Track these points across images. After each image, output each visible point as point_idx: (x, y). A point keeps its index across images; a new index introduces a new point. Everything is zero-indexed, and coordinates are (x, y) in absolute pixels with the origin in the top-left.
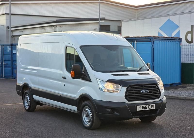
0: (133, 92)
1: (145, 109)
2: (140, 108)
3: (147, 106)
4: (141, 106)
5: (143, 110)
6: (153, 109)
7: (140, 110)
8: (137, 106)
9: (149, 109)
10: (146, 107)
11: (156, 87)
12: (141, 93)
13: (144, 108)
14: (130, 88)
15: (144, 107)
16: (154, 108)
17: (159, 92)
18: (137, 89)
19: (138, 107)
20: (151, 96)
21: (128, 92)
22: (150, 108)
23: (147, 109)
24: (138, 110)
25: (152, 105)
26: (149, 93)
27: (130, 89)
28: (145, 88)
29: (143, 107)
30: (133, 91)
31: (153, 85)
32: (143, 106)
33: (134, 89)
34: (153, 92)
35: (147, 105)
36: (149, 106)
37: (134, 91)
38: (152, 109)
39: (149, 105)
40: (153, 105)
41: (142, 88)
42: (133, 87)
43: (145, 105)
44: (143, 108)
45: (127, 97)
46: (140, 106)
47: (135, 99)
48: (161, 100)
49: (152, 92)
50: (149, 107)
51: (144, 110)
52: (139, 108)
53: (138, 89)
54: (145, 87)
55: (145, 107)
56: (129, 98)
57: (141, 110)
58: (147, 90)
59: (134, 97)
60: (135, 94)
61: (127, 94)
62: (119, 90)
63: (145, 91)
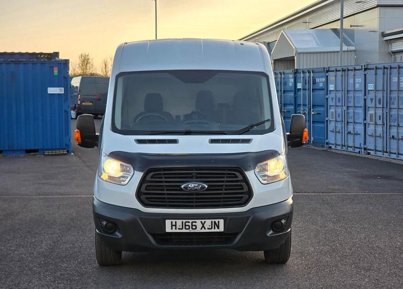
1: (191, 229)
2: (174, 227)
3: (196, 222)
4: (179, 222)
5: (184, 231)
6: (216, 230)
7: (174, 230)
8: (167, 220)
9: (203, 230)
10: (194, 224)
11: (237, 177)
12: (181, 190)
13: (187, 227)
14: (154, 175)
15: (187, 224)
16: (222, 229)
17: (246, 189)
18: (175, 178)
19: (168, 222)
20: (220, 198)
21: (144, 185)
22: (208, 229)
23: (199, 230)
24: (168, 229)
25: (213, 220)
26: (208, 189)
27: (152, 177)
28: (199, 177)
29: (185, 225)
30: (162, 182)
31: (229, 170)
32: (184, 221)
33: (165, 178)
34: (225, 190)
35: (198, 221)
36: (203, 224)
37: (166, 182)
38: (213, 230)
39: (203, 221)
40: (217, 221)
41: (192, 177)
42: (165, 174)
43: (191, 221)
44: (184, 226)
45: (143, 197)
46: (174, 221)
47: (165, 202)
48: (252, 210)
49: (222, 190)
50: (203, 226)
51: (188, 231)
52: (172, 225)
53: (179, 178)
55: (190, 224)
56: (147, 198)
57: (178, 231)
58: (205, 182)
59: (164, 198)
60: (167, 190)
61: (143, 190)
62: (128, 177)
63: (195, 186)
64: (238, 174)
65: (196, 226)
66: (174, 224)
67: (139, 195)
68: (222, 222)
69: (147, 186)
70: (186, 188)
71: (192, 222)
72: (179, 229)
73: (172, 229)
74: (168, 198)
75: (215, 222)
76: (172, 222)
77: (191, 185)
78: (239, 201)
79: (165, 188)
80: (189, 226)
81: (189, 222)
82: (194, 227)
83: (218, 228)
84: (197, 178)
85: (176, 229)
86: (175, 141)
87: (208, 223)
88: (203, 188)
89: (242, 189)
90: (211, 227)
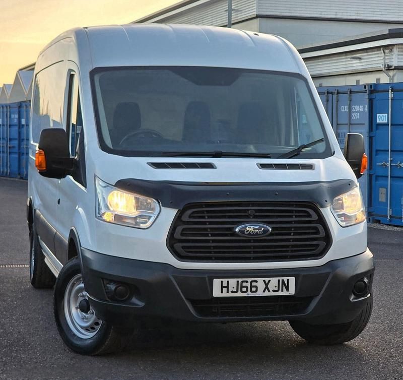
0: (206, 229)
1: (249, 292)
2: (225, 290)
3: (256, 282)
4: (233, 282)
5: (239, 294)
6: (285, 293)
7: (225, 295)
8: (214, 280)
9: (267, 294)
10: (254, 284)
11: (309, 215)
12: (235, 234)
13: (244, 289)
14: (193, 213)
15: (244, 284)
16: (292, 291)
17: (322, 234)
19: (217, 283)
20: (287, 246)
21: (179, 229)
22: (274, 291)
23: (260, 293)
24: (217, 293)
25: (281, 279)
26: (271, 234)
27: (190, 217)
28: (259, 216)
29: (242, 287)
30: (204, 223)
31: (297, 206)
32: (240, 280)
33: (209, 217)
34: (295, 234)
35: (260, 280)
36: (267, 284)
37: (211, 223)
38: (280, 293)
39: (267, 279)
40: (285, 279)
41: (248, 217)
42: (208, 212)
43: (250, 280)
44: (240, 287)
45: (178, 246)
46: (225, 281)
47: (210, 253)
48: (330, 264)
49: (289, 234)
50: (267, 288)
51: (245, 295)
52: (222, 287)
54: (256, 211)
55: (248, 285)
56: (183, 247)
57: (230, 295)
58: (268, 223)
59: (209, 247)
60: (213, 235)
61: (177, 235)
62: (150, 217)
63: (254, 229)
64: (311, 212)
65: (256, 287)
66: (225, 284)
67: (172, 242)
68: (292, 280)
69: (183, 230)
70: (242, 231)
71: (252, 282)
72: (232, 292)
73: (222, 292)
74: (215, 247)
75: (283, 280)
76: (222, 282)
77: (250, 228)
78: (314, 250)
79: (209, 232)
80: (246, 287)
81: (247, 282)
82: (254, 289)
83: (287, 290)
84: (255, 217)
85: (228, 292)
86: (210, 166)
87: (274, 282)
88: (266, 231)
89: (318, 232)
90: (277, 289)
